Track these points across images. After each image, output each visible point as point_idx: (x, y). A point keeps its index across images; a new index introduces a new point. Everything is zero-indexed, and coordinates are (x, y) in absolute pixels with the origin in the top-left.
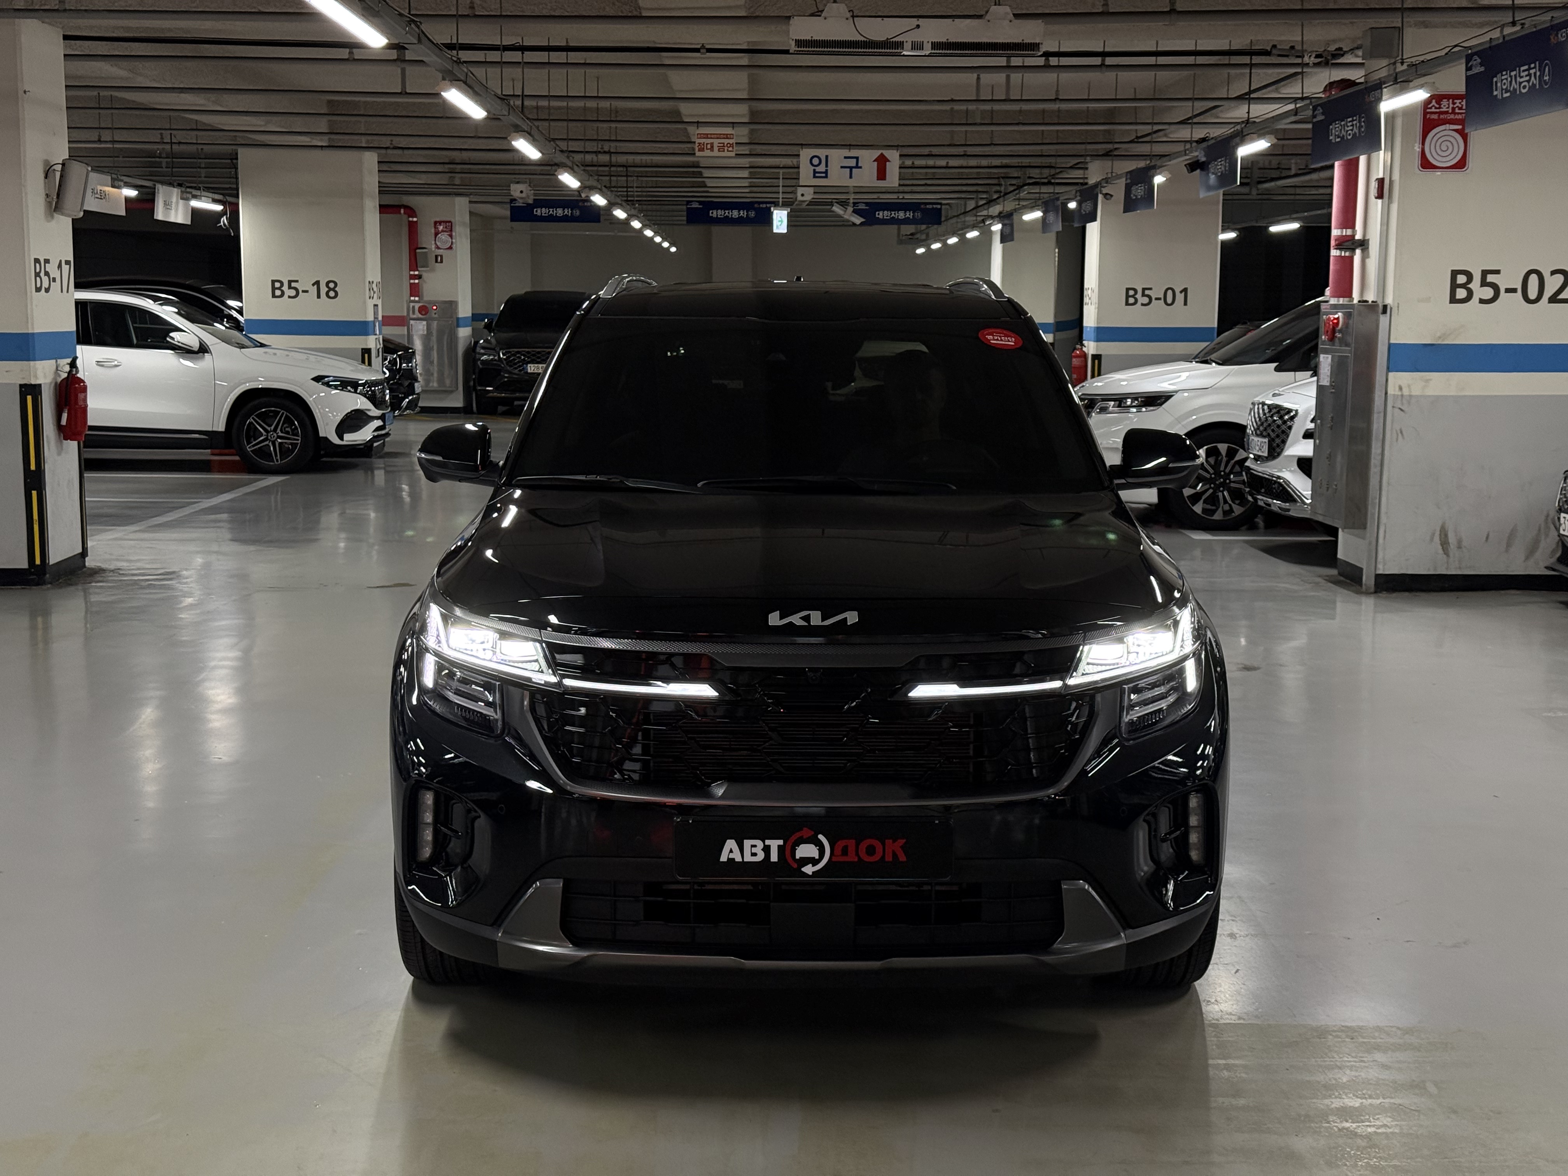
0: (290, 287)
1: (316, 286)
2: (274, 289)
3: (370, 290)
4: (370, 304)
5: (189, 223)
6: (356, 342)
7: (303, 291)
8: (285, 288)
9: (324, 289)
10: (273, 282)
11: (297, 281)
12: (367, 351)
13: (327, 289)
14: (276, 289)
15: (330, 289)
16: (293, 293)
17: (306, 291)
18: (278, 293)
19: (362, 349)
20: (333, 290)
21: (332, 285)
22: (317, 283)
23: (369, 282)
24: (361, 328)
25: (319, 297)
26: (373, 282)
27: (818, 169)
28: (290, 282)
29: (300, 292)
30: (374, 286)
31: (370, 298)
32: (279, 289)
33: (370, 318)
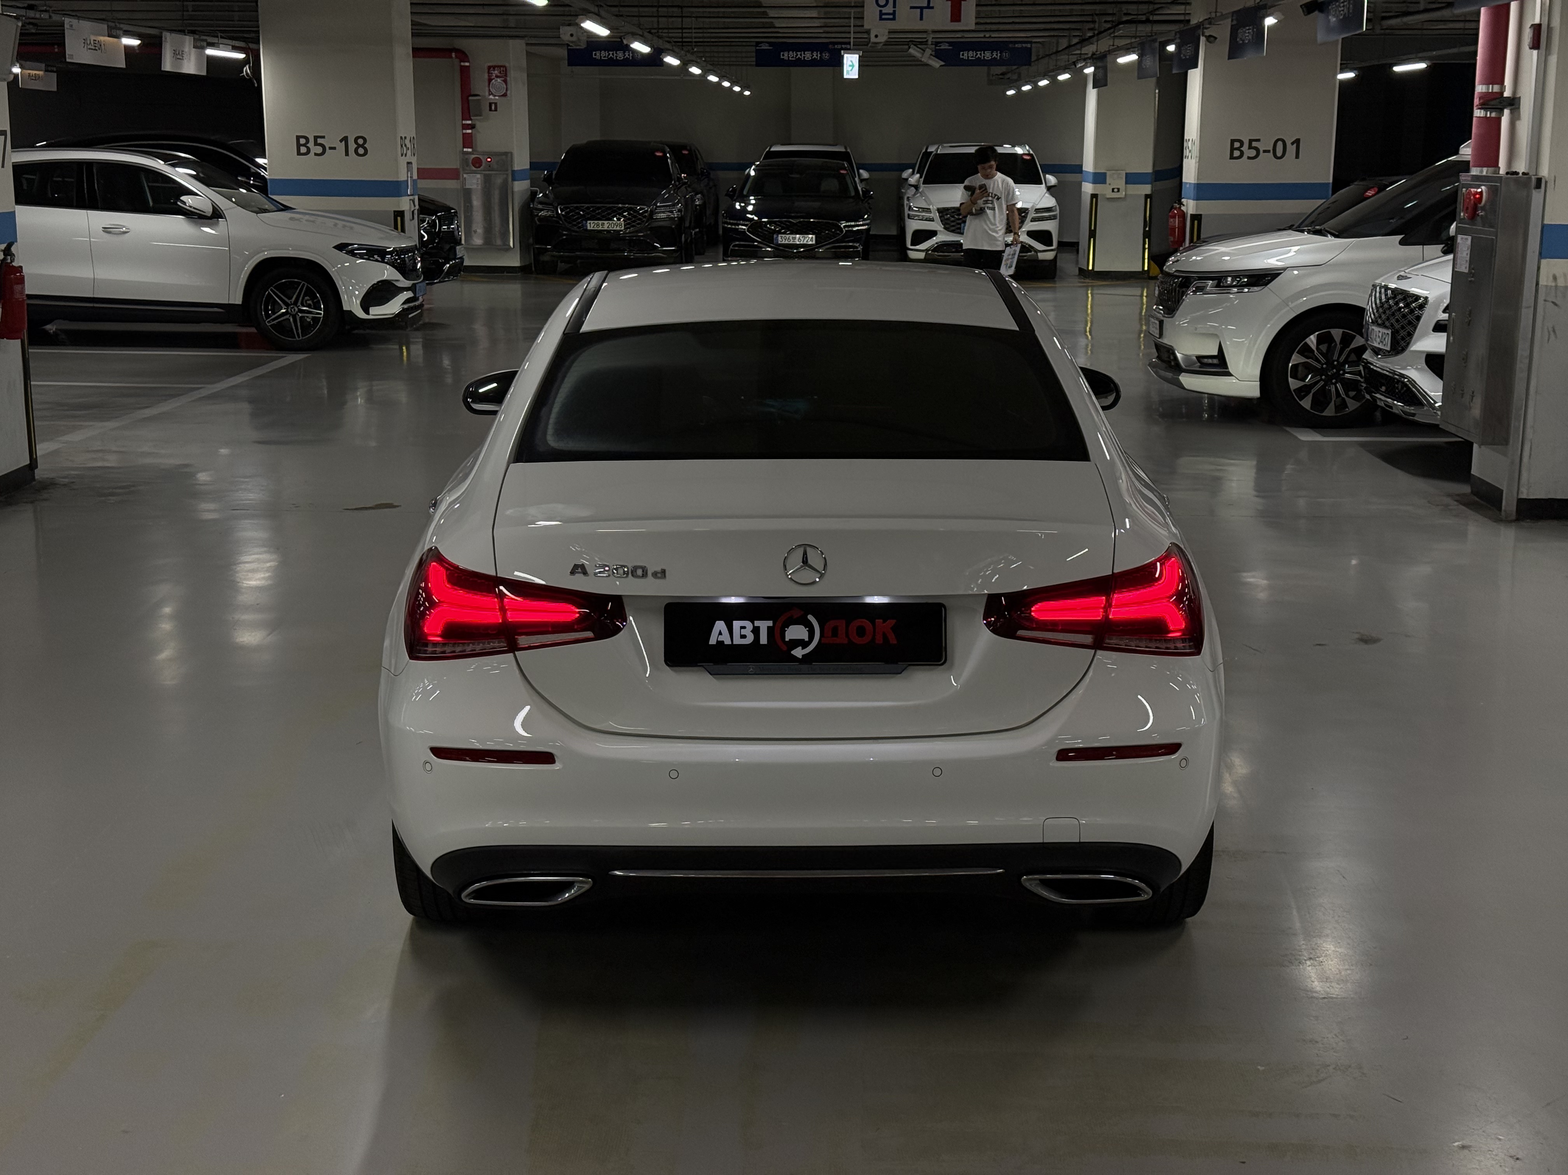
0: (316, 144)
1: (343, 142)
2: (299, 145)
3: (402, 146)
4: (403, 161)
5: (204, 73)
6: (388, 204)
7: (331, 148)
8: (311, 145)
9: (352, 146)
10: (298, 138)
11: (323, 137)
12: (400, 214)
13: (356, 146)
14: (302, 145)
15: (359, 146)
16: (319, 150)
17: (334, 148)
18: (303, 150)
19: (395, 212)
20: (362, 146)
21: (360, 141)
22: (345, 139)
23: (401, 138)
24: (393, 189)
25: (347, 154)
26: (405, 138)
27: (885, 10)
28: (316, 138)
29: (327, 148)
30: (407, 142)
31: (402, 155)
32: (304, 145)
33: (403, 177)
